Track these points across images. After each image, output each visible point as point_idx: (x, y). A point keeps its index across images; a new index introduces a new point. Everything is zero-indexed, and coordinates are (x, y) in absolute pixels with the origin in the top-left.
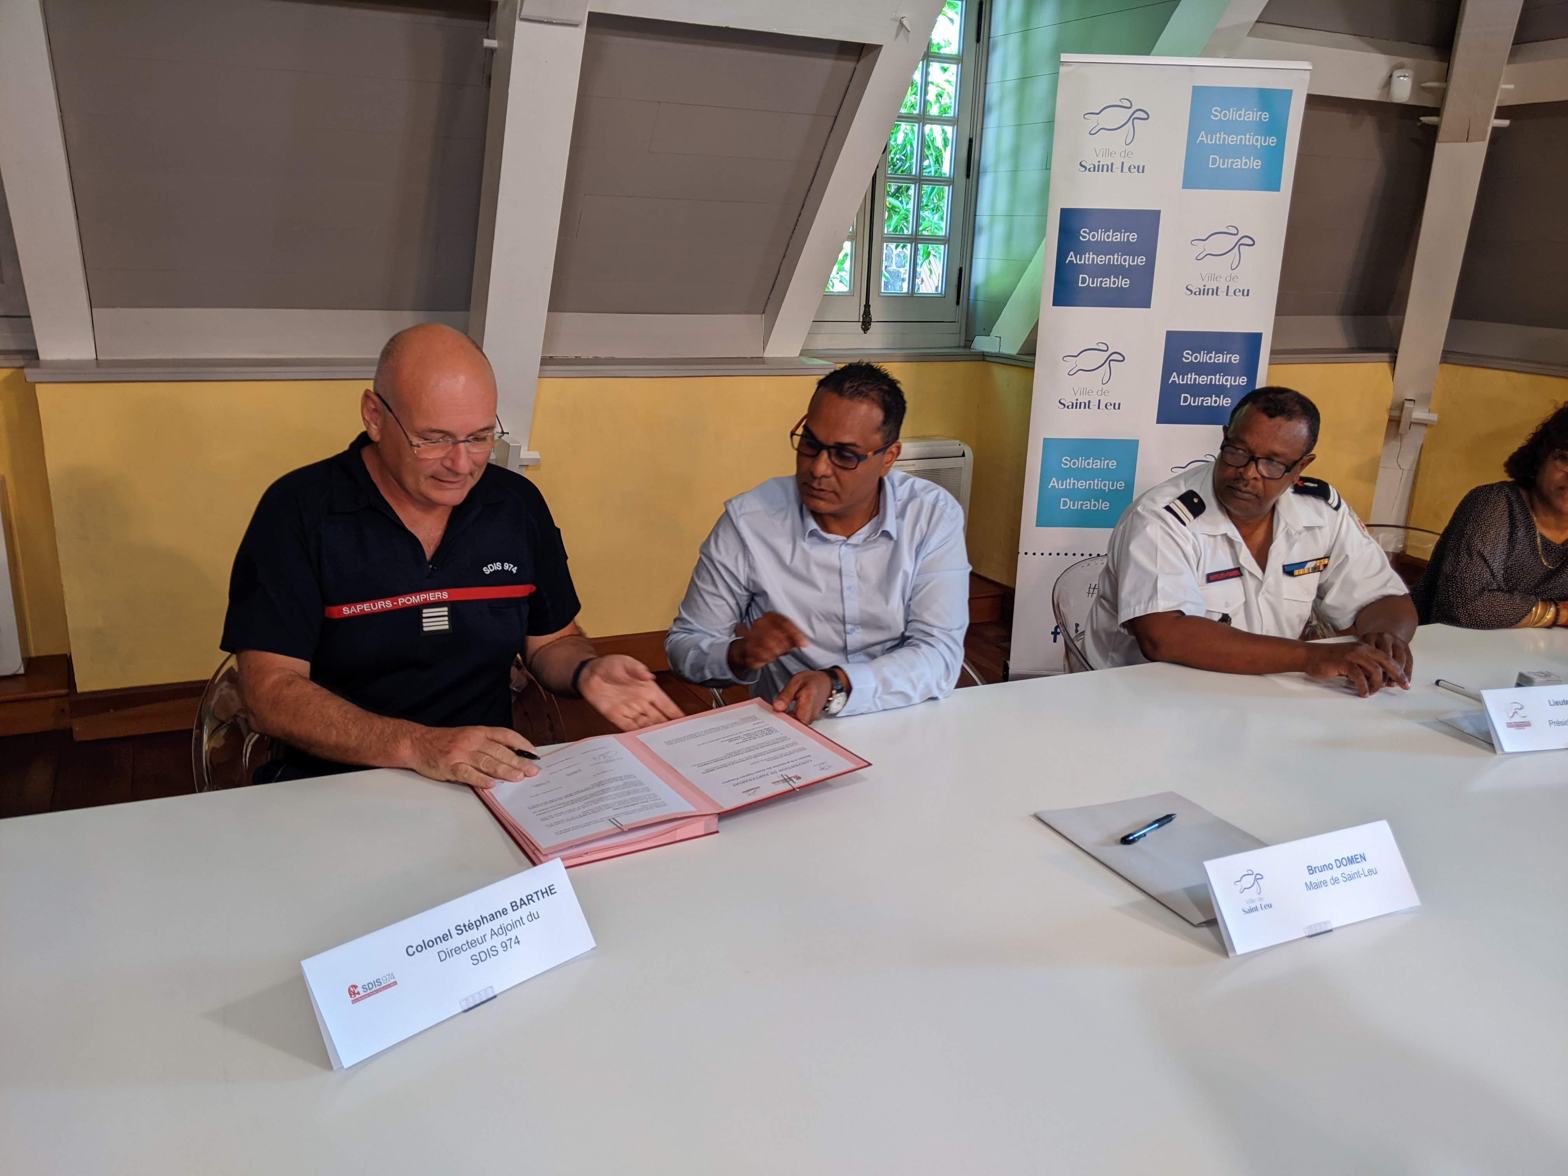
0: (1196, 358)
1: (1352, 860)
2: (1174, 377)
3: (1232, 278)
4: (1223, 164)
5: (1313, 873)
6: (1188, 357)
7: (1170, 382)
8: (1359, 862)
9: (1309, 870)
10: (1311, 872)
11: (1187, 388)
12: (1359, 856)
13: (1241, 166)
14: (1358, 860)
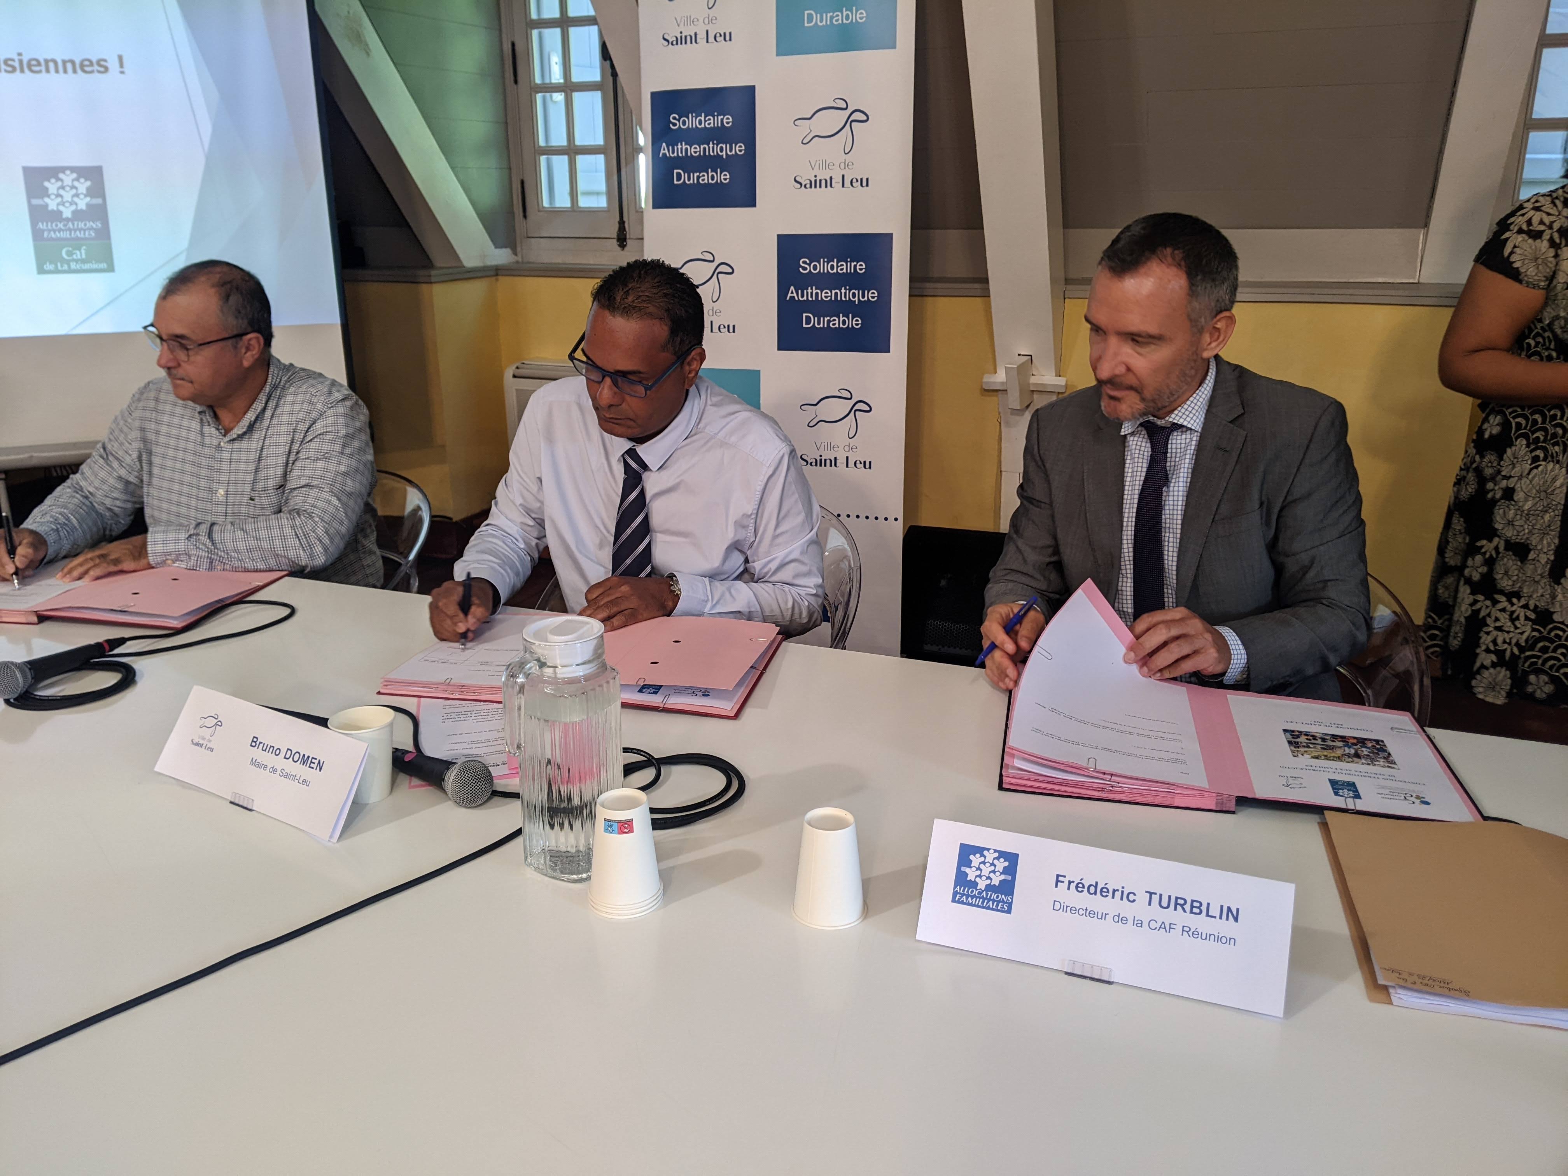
0: (815, 267)
1: (305, 760)
2: (792, 293)
3: (847, 165)
4: (821, 21)
5: (254, 747)
6: (806, 266)
7: (788, 298)
8: (313, 768)
9: (253, 741)
10: (254, 744)
11: (808, 306)
12: (316, 762)
13: (842, 20)
14: (312, 765)
